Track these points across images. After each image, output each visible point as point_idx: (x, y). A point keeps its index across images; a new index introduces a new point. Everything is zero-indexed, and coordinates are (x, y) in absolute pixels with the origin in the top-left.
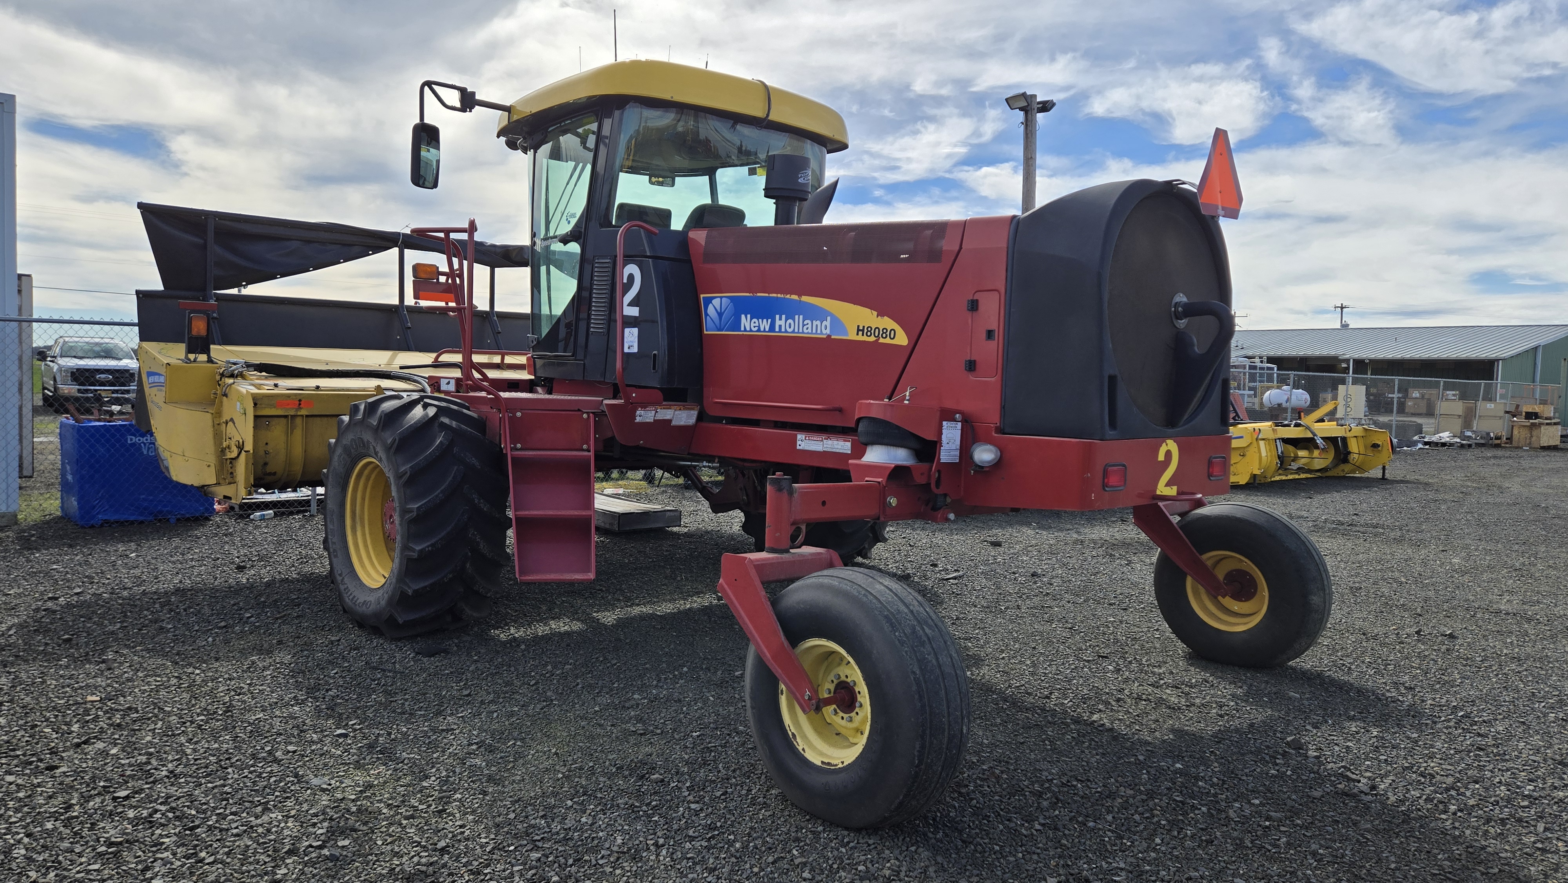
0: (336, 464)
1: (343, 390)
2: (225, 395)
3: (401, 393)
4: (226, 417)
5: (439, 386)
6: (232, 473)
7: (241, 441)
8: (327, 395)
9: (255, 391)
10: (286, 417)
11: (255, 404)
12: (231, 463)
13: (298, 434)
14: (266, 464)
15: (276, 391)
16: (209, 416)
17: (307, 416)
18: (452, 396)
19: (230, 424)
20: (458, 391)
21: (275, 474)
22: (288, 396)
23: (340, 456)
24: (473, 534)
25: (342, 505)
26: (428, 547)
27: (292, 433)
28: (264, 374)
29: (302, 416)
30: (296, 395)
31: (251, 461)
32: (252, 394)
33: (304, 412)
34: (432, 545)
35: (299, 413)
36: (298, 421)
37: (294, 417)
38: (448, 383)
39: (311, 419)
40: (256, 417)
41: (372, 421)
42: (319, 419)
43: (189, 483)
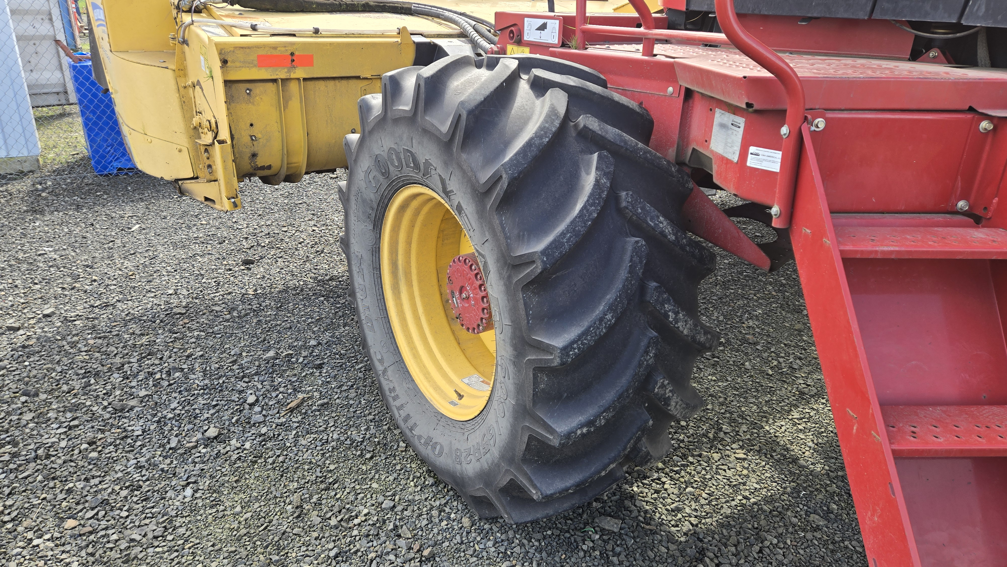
0: (363, 185)
1: (352, 35)
2: (185, 42)
3: (438, 41)
4: (192, 79)
5: (521, 33)
6: (209, 166)
7: (213, 121)
8: (331, 44)
9: (223, 38)
10: (274, 81)
11: (224, 62)
12: (206, 151)
13: (295, 105)
14: (254, 155)
15: (254, 39)
16: (169, 73)
17: (305, 79)
18: (553, 54)
19: (197, 87)
20: (563, 45)
21: (269, 167)
22: (274, 47)
23: (368, 173)
24: (663, 386)
25: (376, 251)
26: (582, 426)
27: (285, 107)
28: (237, 7)
29: (298, 79)
30: (285, 45)
31: (231, 157)
32: (217, 44)
33: (300, 73)
34: (590, 423)
35: (293, 76)
36: (294, 87)
37: (285, 81)
38: (543, 27)
39: (309, 83)
40: (228, 83)
41: (436, 122)
42: (322, 83)
43: (159, 176)
